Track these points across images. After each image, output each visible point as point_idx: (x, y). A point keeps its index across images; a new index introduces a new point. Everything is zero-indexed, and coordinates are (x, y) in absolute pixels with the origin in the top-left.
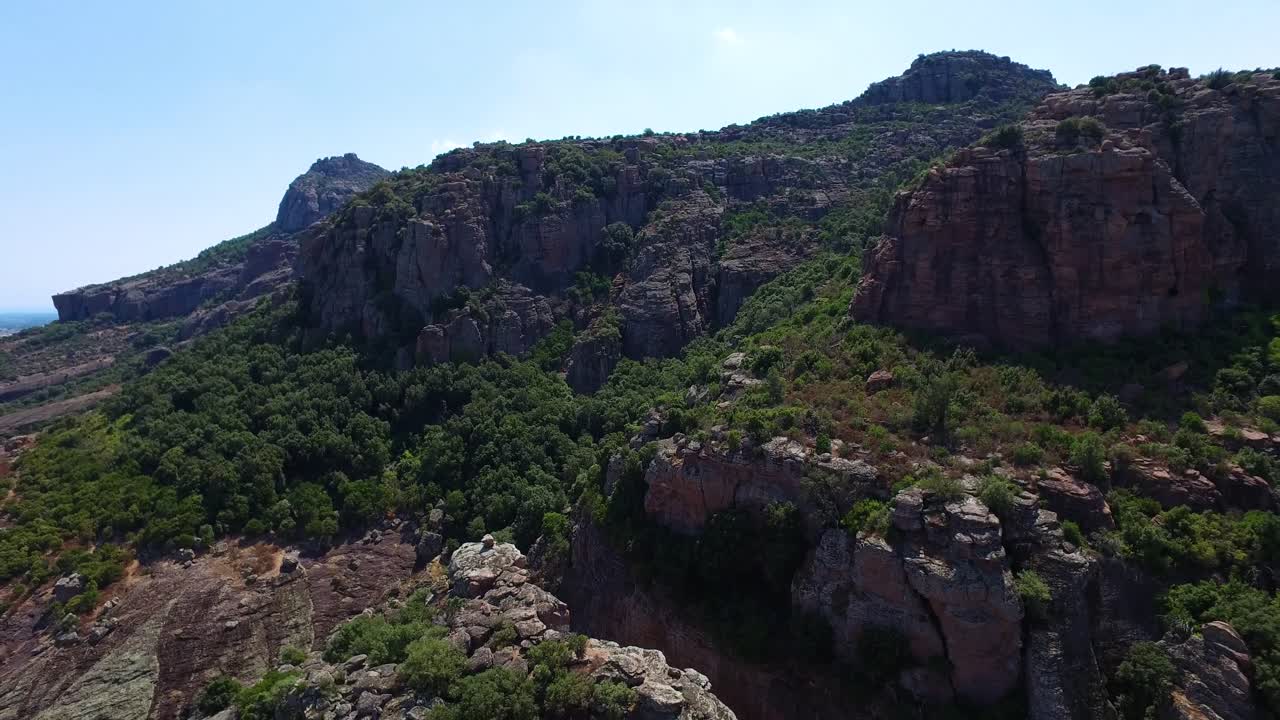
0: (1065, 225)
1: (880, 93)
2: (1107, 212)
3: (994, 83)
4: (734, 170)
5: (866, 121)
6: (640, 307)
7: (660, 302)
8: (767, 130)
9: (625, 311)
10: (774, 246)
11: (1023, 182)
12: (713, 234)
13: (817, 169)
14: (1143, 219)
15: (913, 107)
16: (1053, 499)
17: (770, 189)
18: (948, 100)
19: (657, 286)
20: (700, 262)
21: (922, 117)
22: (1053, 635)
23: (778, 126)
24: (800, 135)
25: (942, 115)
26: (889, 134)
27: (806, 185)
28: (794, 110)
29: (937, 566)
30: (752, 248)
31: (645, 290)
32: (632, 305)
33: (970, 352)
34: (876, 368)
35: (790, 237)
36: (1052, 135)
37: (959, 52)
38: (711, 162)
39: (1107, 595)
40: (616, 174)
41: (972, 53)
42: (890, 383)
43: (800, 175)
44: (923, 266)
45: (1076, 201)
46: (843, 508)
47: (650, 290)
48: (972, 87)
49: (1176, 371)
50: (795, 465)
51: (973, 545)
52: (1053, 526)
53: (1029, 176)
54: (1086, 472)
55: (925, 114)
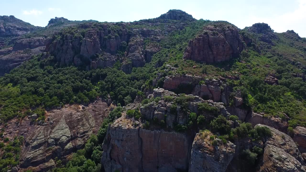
0: (215, 46)
1: (163, 17)
2: (220, 45)
3: (184, 17)
4: (142, 31)
5: (161, 22)
6: (134, 58)
7: (138, 57)
8: (143, 23)
9: (131, 58)
10: (154, 47)
11: (209, 40)
12: (143, 44)
13: (157, 32)
14: (223, 46)
15: (170, 20)
16: (221, 79)
17: (149, 35)
18: (176, 19)
19: (137, 53)
20: (143, 49)
21: (172, 22)
22: (224, 93)
23: (145, 22)
24: (150, 24)
25: (176, 23)
26: (167, 25)
27: (155, 35)
28: (148, 19)
29: (212, 86)
30: (151, 47)
31: (134, 55)
32: (132, 57)
33: (205, 63)
34: (193, 66)
35: (156, 45)
37: (177, 10)
38: (138, 29)
40: (122, 31)
41: (179, 10)
42: (196, 67)
43: (154, 33)
45: (216, 43)
46: (199, 82)
47: (136, 54)
48: (180, 17)
49: (228, 65)
50: (191, 77)
51: (216, 84)
52: (222, 82)
53: (210, 39)
54: (223, 76)
55: (173, 22)
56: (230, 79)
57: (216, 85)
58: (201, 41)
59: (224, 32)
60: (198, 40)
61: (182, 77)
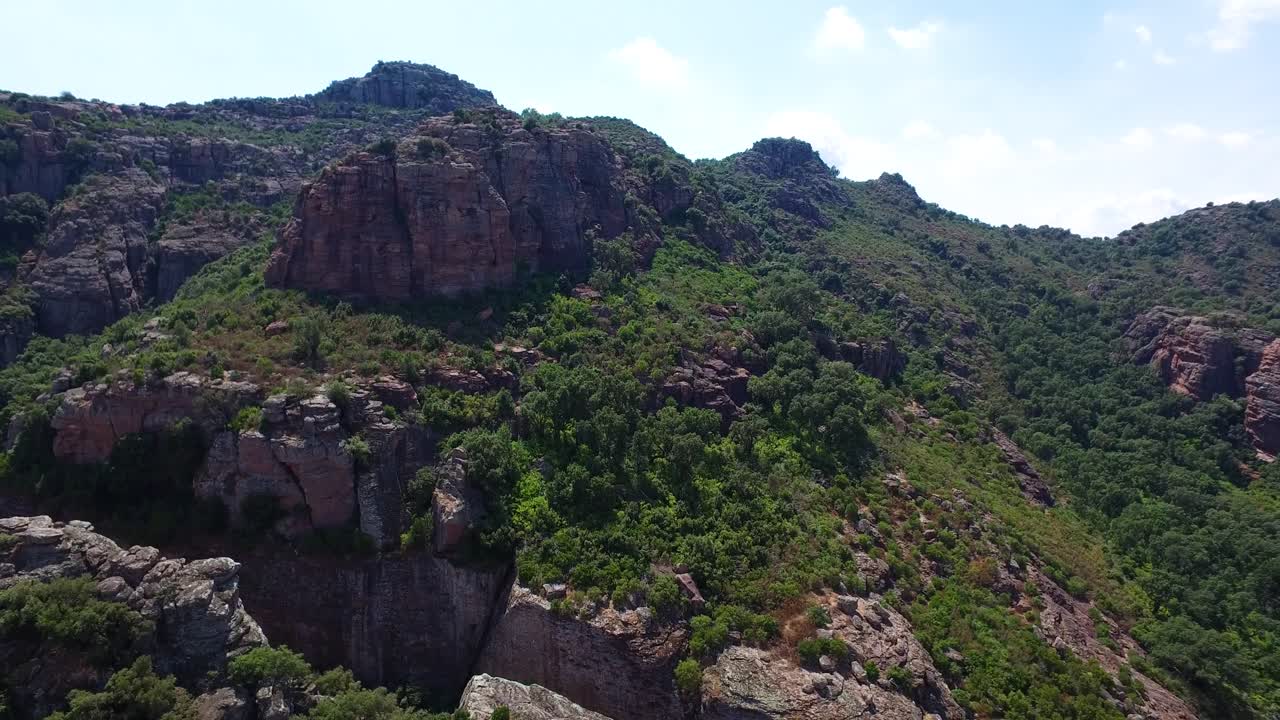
0: (419, 214)
1: (340, 92)
2: (448, 206)
3: (443, 97)
4: (177, 151)
5: (325, 116)
6: (58, 284)
7: (86, 279)
8: (221, 113)
9: (39, 289)
10: (221, 228)
12: (152, 214)
13: (271, 158)
14: (471, 212)
15: (371, 108)
16: (383, 394)
17: (219, 173)
18: (403, 105)
19: (81, 262)
20: (135, 241)
21: (378, 118)
22: (373, 475)
23: (234, 110)
24: (257, 123)
25: (395, 119)
26: (346, 131)
27: (260, 173)
28: (253, 95)
29: (293, 441)
30: (195, 229)
31: (65, 267)
32: (48, 281)
33: (348, 305)
34: (275, 320)
35: (237, 220)
36: (416, 148)
37: (414, 65)
38: (150, 139)
39: (410, 447)
41: (426, 67)
42: (284, 330)
43: (253, 162)
44: (319, 241)
45: (428, 197)
46: (229, 415)
47: (71, 267)
48: (424, 97)
49: (486, 314)
50: (192, 390)
51: (316, 423)
52: (377, 409)
53: (398, 177)
54: (411, 378)
55: (381, 116)
56: (451, 384)
57: (316, 434)
58: (349, 188)
59: (497, 146)
60: (336, 181)
61: (143, 391)
